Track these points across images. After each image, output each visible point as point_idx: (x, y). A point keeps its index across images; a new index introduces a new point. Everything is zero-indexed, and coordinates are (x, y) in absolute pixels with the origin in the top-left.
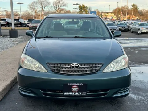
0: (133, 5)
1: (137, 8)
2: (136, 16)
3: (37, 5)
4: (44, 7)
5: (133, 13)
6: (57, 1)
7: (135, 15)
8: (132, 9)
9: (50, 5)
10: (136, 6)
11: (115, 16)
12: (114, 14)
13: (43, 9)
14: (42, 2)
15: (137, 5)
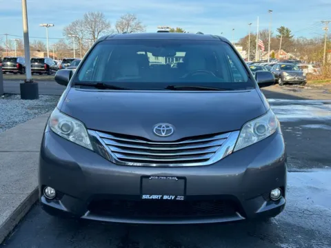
0: (282, 30)
1: (290, 35)
2: (288, 52)
3: (83, 28)
4: (96, 33)
5: (282, 45)
6: (125, 21)
7: (284, 50)
8: (280, 37)
9: (110, 29)
10: (287, 31)
11: (245, 52)
12: (241, 48)
13: (94, 36)
14: (93, 23)
15: (289, 29)
